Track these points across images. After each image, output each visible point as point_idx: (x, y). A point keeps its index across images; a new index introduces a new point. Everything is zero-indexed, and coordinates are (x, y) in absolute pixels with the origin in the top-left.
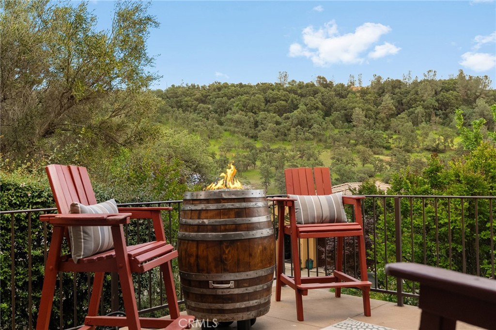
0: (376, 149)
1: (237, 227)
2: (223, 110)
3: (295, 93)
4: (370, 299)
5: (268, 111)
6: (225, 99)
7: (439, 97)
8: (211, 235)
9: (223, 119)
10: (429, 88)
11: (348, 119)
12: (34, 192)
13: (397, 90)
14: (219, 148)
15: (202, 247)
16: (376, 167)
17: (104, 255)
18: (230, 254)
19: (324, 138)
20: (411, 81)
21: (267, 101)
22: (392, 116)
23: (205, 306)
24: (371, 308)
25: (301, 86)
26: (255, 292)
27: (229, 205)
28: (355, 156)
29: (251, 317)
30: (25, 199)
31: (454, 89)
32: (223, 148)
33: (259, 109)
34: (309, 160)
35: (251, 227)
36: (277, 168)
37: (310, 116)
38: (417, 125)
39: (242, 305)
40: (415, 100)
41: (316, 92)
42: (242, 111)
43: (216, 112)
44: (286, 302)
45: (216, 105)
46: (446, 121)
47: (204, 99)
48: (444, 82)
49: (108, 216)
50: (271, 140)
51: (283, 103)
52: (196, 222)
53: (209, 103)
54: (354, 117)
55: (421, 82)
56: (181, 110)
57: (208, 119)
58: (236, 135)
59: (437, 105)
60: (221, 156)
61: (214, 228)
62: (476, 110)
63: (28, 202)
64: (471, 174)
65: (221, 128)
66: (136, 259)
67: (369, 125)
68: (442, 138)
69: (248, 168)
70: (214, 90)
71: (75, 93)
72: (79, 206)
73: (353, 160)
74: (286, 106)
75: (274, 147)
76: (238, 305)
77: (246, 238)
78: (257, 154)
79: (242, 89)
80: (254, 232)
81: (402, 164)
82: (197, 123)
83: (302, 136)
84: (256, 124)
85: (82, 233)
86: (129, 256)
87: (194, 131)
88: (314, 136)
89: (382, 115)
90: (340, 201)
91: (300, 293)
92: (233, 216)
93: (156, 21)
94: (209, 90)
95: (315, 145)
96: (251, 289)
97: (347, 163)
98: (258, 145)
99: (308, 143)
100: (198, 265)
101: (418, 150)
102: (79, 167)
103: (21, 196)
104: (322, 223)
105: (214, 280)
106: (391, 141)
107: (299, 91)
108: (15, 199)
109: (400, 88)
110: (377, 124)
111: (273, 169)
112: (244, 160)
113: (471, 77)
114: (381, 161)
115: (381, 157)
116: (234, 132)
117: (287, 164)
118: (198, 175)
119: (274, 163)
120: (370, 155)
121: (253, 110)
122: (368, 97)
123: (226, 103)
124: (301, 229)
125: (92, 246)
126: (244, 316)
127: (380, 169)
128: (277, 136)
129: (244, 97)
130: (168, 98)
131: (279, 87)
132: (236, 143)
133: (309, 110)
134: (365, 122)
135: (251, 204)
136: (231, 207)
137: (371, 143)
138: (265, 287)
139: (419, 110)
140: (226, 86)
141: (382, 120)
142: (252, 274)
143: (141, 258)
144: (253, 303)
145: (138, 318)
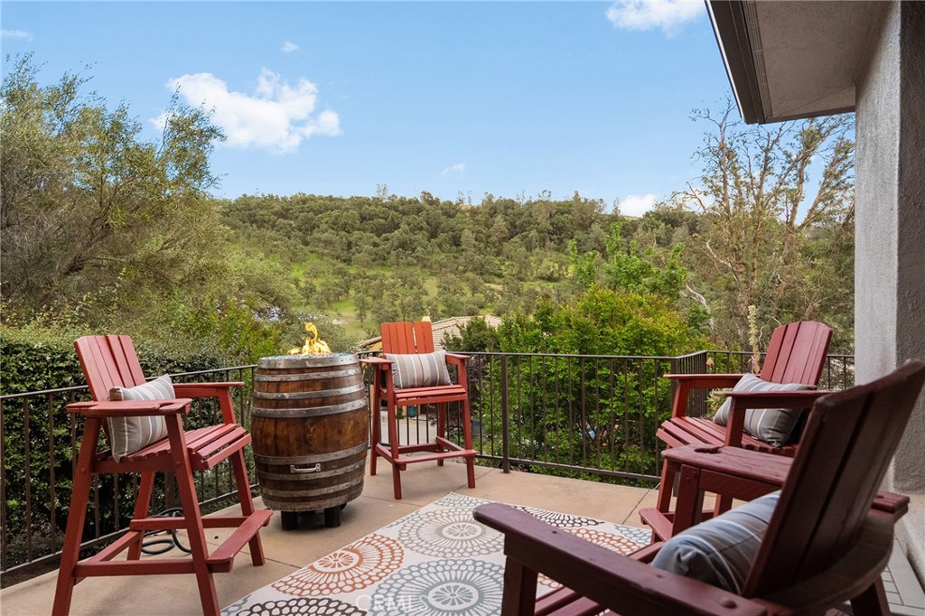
0: (487, 277)
1: (324, 401)
2: (309, 227)
3: (396, 210)
4: (475, 466)
5: (364, 230)
6: (311, 214)
7: (554, 220)
8: (293, 412)
9: (308, 238)
10: (544, 210)
11: (456, 242)
12: (54, 354)
13: (510, 211)
14: (304, 274)
15: (281, 425)
16: (486, 296)
17: (155, 450)
18: (315, 432)
19: (429, 264)
20: (525, 202)
21: (363, 218)
22: (505, 239)
23: (285, 494)
24: (476, 477)
25: (403, 202)
26: (346, 474)
27: (314, 376)
28: (464, 285)
29: (341, 503)
30: (42, 364)
31: (569, 212)
32: (309, 274)
33: (353, 228)
34: (411, 288)
35: (340, 400)
36: (374, 298)
37: (413, 237)
38: (531, 251)
39: (331, 490)
40: (529, 223)
41: (419, 210)
42: (333, 229)
43: (300, 230)
44: (383, 475)
45: (299, 220)
46: (560, 247)
47: (284, 213)
48: (559, 204)
49: (162, 406)
50: (368, 265)
51: (382, 221)
52: (275, 395)
53: (291, 219)
54: (463, 239)
55: (535, 203)
56: (255, 226)
57: (289, 238)
58: (325, 258)
59: (552, 228)
60: (307, 282)
61: (296, 403)
62: (591, 235)
63: (46, 366)
64: (582, 319)
65: (306, 249)
66: (198, 454)
67: (479, 250)
68: (556, 265)
69: (340, 297)
70: (298, 203)
71: (112, 221)
72: (121, 391)
73: (461, 289)
74: (384, 225)
75: (371, 273)
76: (325, 491)
77: (334, 412)
78: (351, 281)
79: (333, 203)
80: (344, 405)
81: (515, 294)
82: (275, 243)
83: (404, 261)
84: (349, 245)
85: (126, 425)
86: (190, 450)
87: (271, 251)
88: (418, 261)
89: (494, 239)
90: (443, 360)
91: (399, 467)
92: (319, 388)
93: (222, 133)
94: (291, 202)
95: (419, 271)
96: (340, 472)
97: (455, 292)
98: (352, 271)
99: (412, 269)
100: (277, 448)
101: (531, 278)
102: (121, 337)
103: (35, 360)
104: (422, 387)
105: (297, 463)
106: (502, 267)
107: (401, 208)
108: (27, 365)
109: (513, 209)
110: (488, 249)
111: (369, 299)
112: (335, 288)
113: (586, 200)
114: (492, 290)
115: (493, 286)
116: (323, 254)
117: (386, 293)
118: (278, 309)
119: (372, 292)
120: (480, 284)
121: (346, 228)
122: (478, 217)
123: (312, 219)
124: (398, 396)
125: (139, 439)
126: (333, 503)
127: (492, 299)
128: (374, 260)
129: (336, 213)
130: (238, 210)
131: (377, 201)
132: (324, 267)
133: (412, 231)
134: (475, 246)
135: (340, 373)
136: (316, 377)
137: (481, 270)
138: (358, 467)
139: (533, 233)
140: (313, 198)
141: (494, 244)
142: (341, 454)
143: (203, 452)
144: (343, 486)
145: (200, 518)
